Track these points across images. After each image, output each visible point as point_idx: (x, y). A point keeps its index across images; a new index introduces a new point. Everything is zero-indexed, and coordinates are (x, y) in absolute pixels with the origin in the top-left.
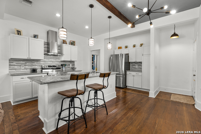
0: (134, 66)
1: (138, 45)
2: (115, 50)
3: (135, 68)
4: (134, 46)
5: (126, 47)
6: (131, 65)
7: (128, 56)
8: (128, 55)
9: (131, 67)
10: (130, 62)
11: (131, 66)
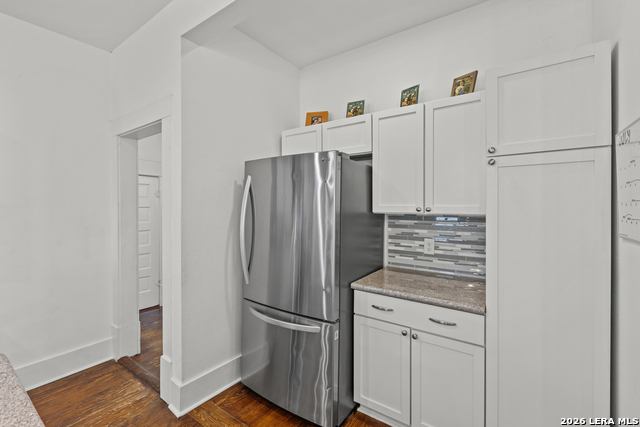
0: (410, 236)
1: (436, 89)
2: (284, 134)
3: (415, 255)
4: (410, 97)
5: (356, 109)
6: (387, 231)
7: (370, 170)
8: (365, 163)
9: (387, 247)
10: (381, 216)
11: (386, 240)
